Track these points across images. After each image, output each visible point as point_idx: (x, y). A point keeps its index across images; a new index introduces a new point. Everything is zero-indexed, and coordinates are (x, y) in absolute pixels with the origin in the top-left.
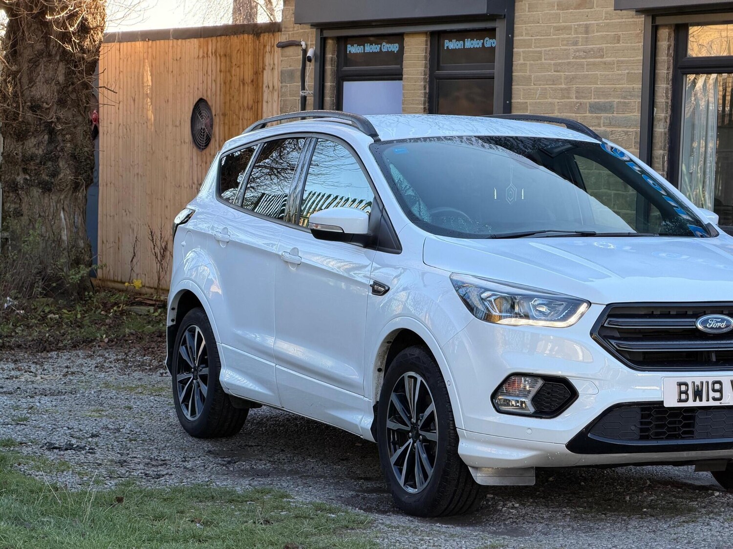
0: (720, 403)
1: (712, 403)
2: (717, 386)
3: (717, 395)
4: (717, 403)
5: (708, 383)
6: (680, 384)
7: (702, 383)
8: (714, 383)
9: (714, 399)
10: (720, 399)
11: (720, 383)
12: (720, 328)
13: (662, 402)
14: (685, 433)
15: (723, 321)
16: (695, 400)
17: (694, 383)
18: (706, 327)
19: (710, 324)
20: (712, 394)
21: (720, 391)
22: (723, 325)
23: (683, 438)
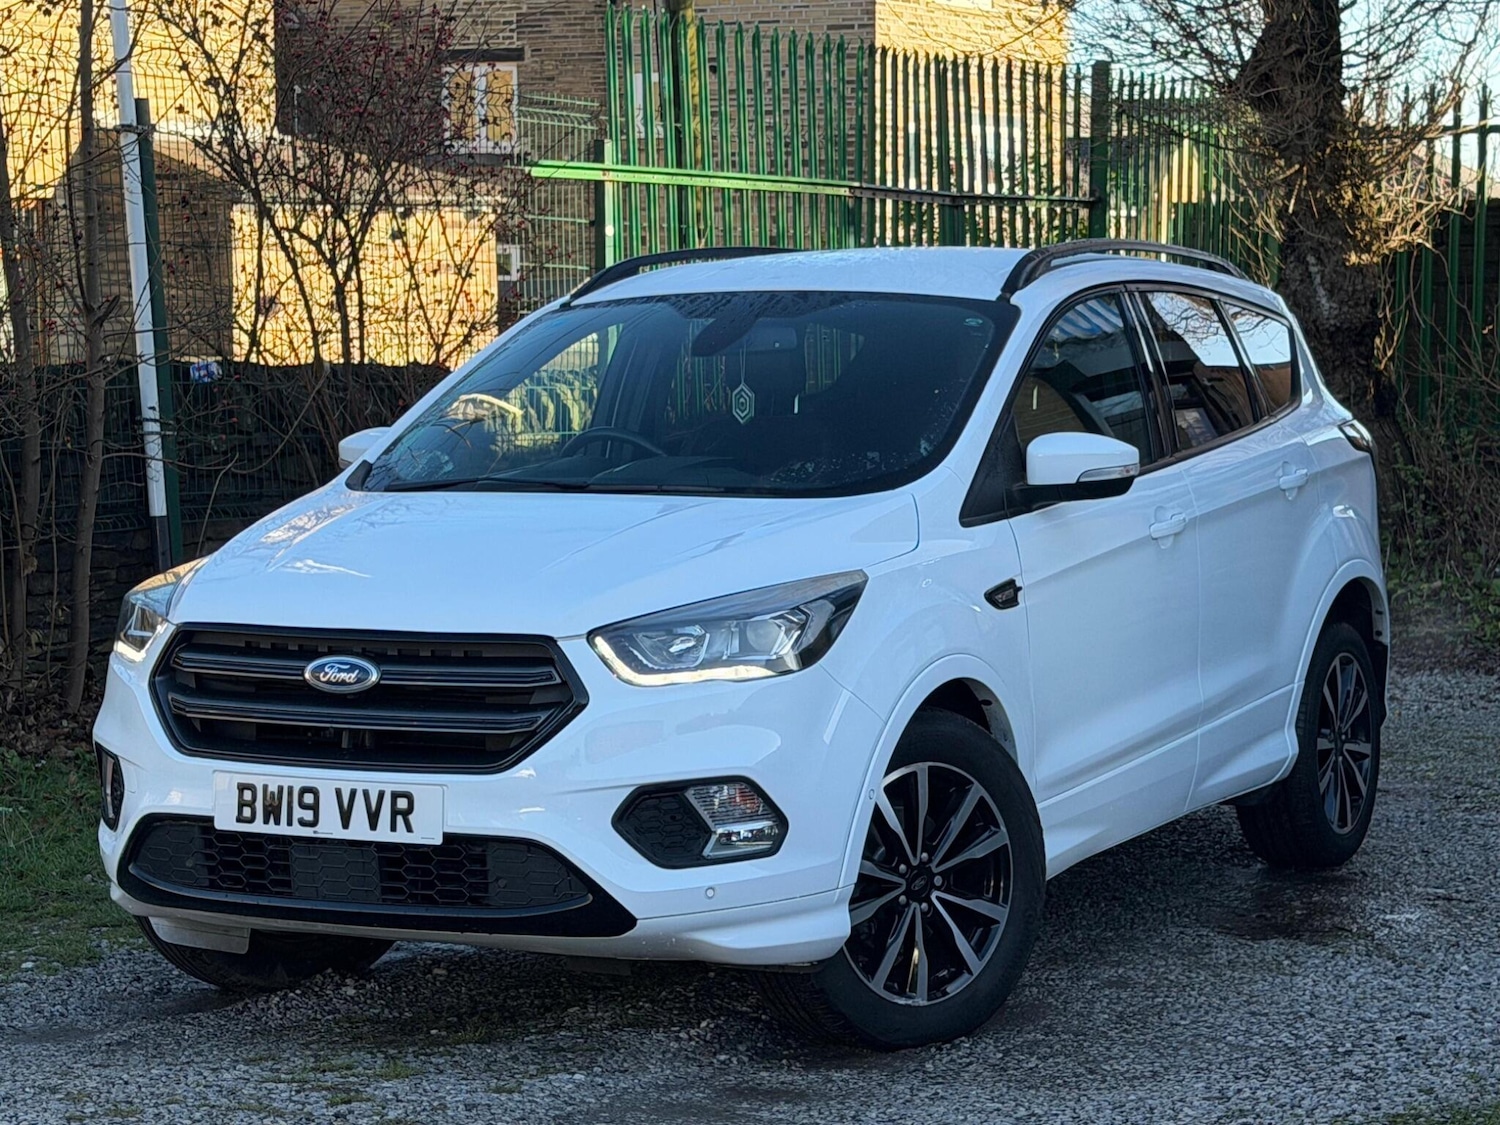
0: (315, 832)
1: (297, 830)
2: (309, 798)
3: (308, 815)
4: (307, 832)
5: (291, 789)
6: (242, 788)
7: (281, 789)
8: (304, 790)
9: (303, 823)
10: (314, 824)
11: (314, 791)
13: (211, 819)
14: (276, 883)
15: (353, 668)
16: (266, 822)
17: (265, 787)
18: (318, 679)
19: (326, 674)
20: (298, 813)
21: (315, 808)
22: (351, 677)
23: (271, 894)
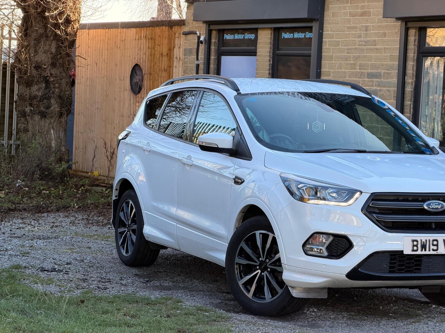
0: (437, 253)
1: (432, 252)
2: (435, 243)
3: (435, 248)
4: (435, 253)
5: (429, 240)
6: (413, 241)
7: (426, 240)
8: (434, 240)
9: (433, 250)
10: (437, 250)
11: (437, 240)
12: (437, 208)
13: (403, 251)
14: (415, 269)
15: (439, 204)
16: (422, 251)
17: (421, 240)
18: (429, 208)
19: (432, 206)
20: (432, 247)
21: (437, 245)
22: (439, 207)
23: (414, 273)
